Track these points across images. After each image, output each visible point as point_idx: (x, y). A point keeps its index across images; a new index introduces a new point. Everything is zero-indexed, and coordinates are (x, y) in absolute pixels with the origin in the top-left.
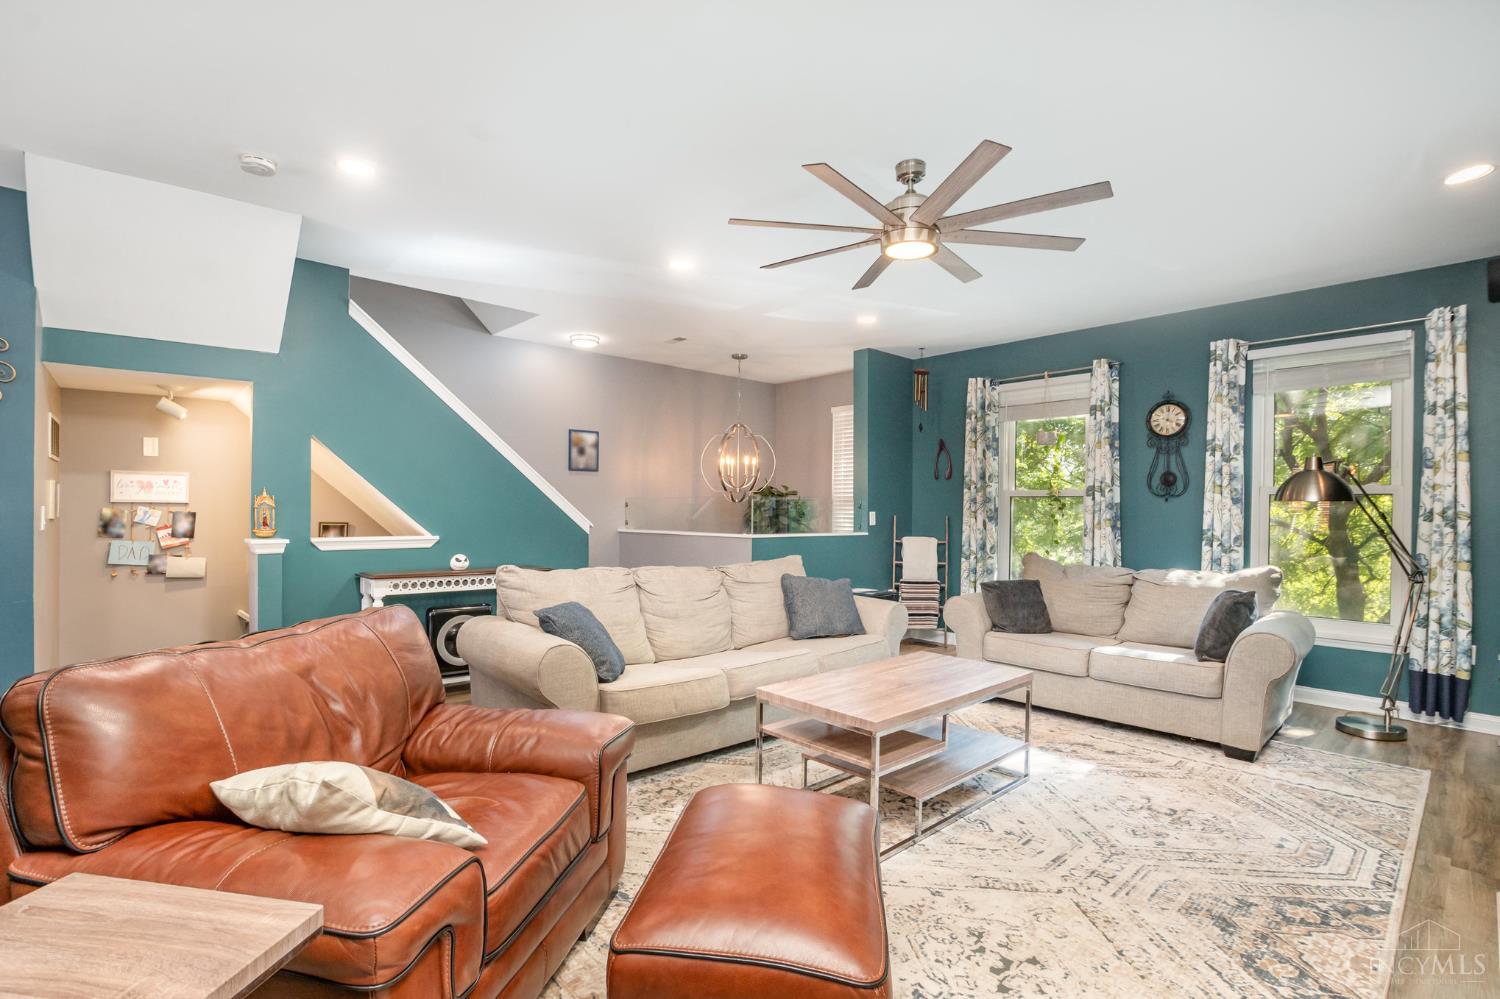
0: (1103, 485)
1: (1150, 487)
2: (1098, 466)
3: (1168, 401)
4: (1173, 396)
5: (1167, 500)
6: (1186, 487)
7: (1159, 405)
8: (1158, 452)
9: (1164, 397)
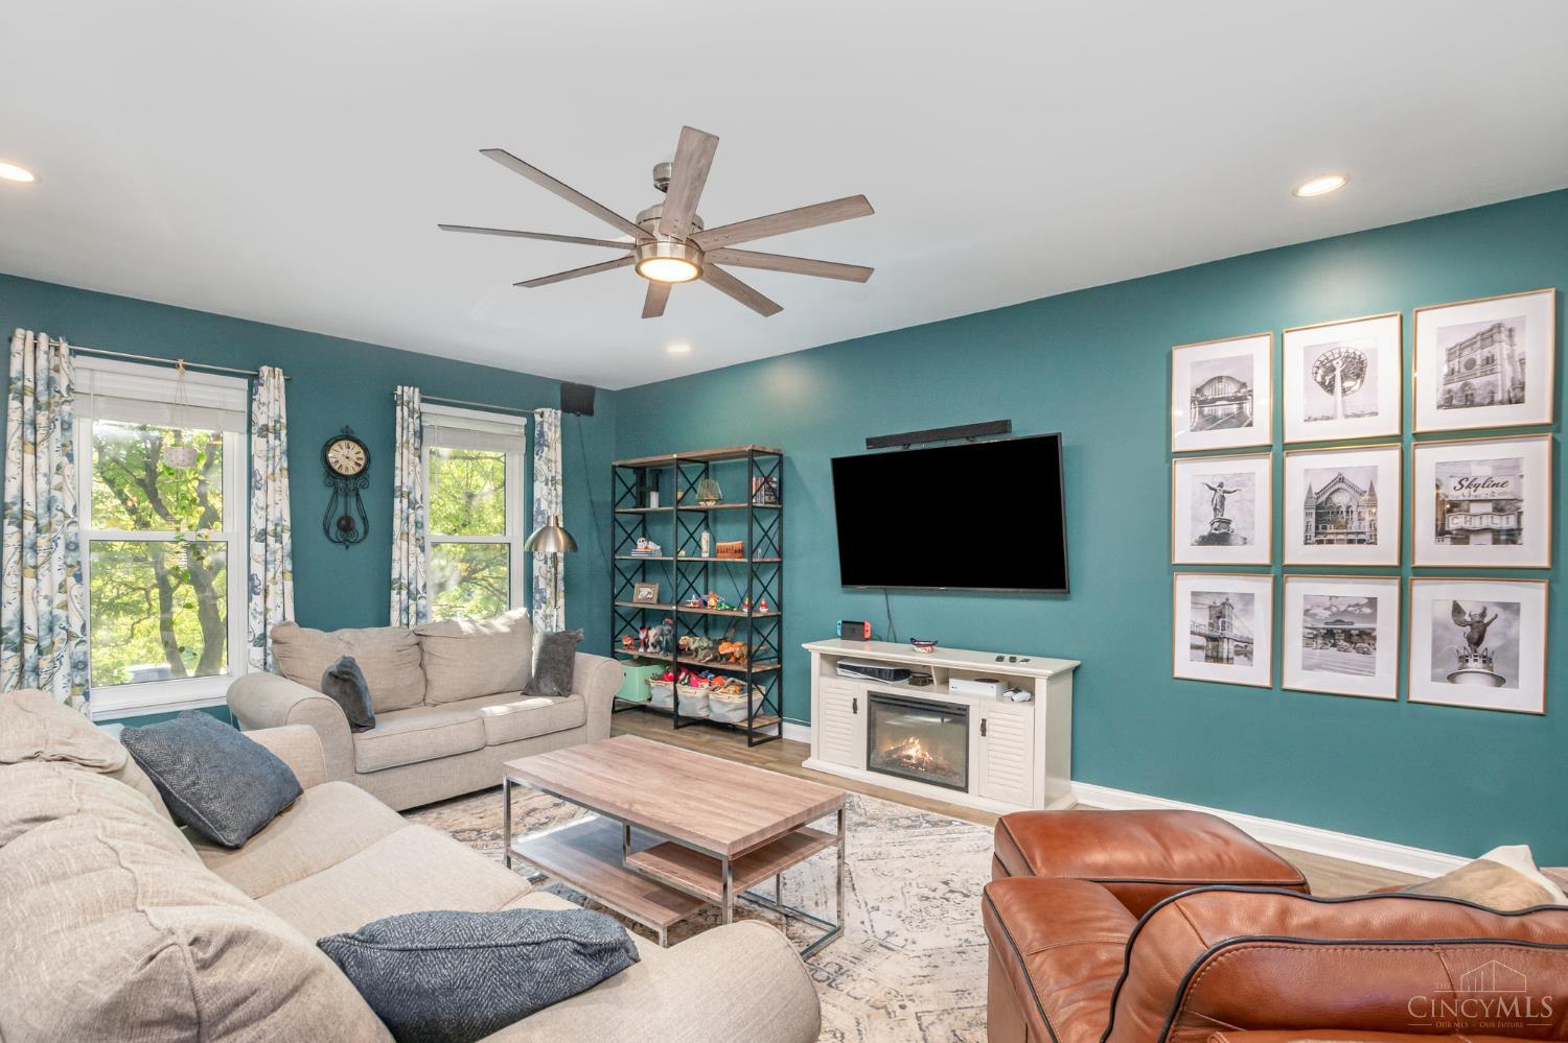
0: (279, 529)
1: (327, 532)
2: (270, 502)
3: (348, 436)
4: (352, 432)
5: (347, 547)
6: (366, 533)
7: (336, 440)
8: (336, 493)
9: (342, 431)
